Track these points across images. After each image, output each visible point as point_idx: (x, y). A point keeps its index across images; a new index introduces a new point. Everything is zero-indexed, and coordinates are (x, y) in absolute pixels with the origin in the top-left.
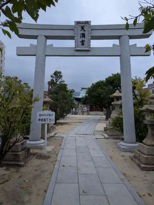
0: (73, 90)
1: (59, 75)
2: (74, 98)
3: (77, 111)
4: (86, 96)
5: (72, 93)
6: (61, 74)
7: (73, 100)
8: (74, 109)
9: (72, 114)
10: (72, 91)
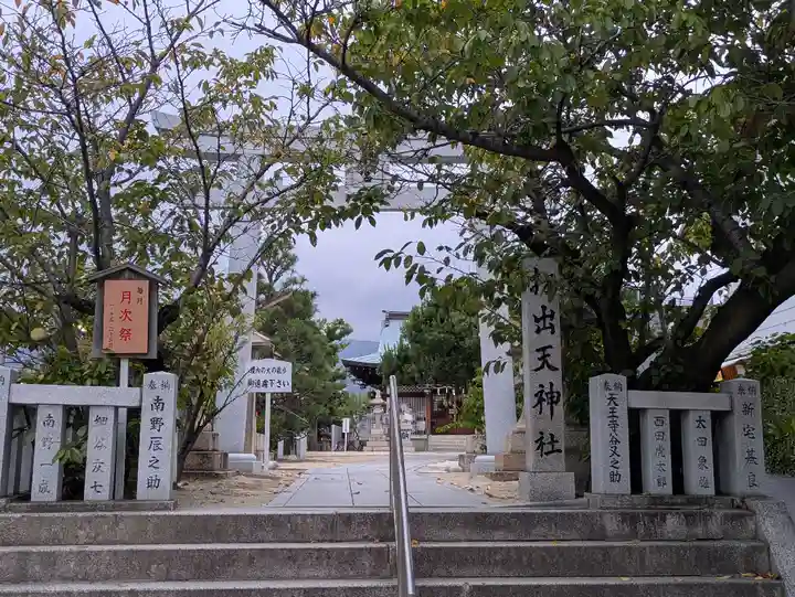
0: (341, 322)
1: (285, 256)
2: (347, 364)
3: (363, 435)
4: (402, 348)
5: (335, 342)
6: (292, 252)
7: (343, 377)
8: (346, 422)
9: (337, 450)
10: (339, 331)
